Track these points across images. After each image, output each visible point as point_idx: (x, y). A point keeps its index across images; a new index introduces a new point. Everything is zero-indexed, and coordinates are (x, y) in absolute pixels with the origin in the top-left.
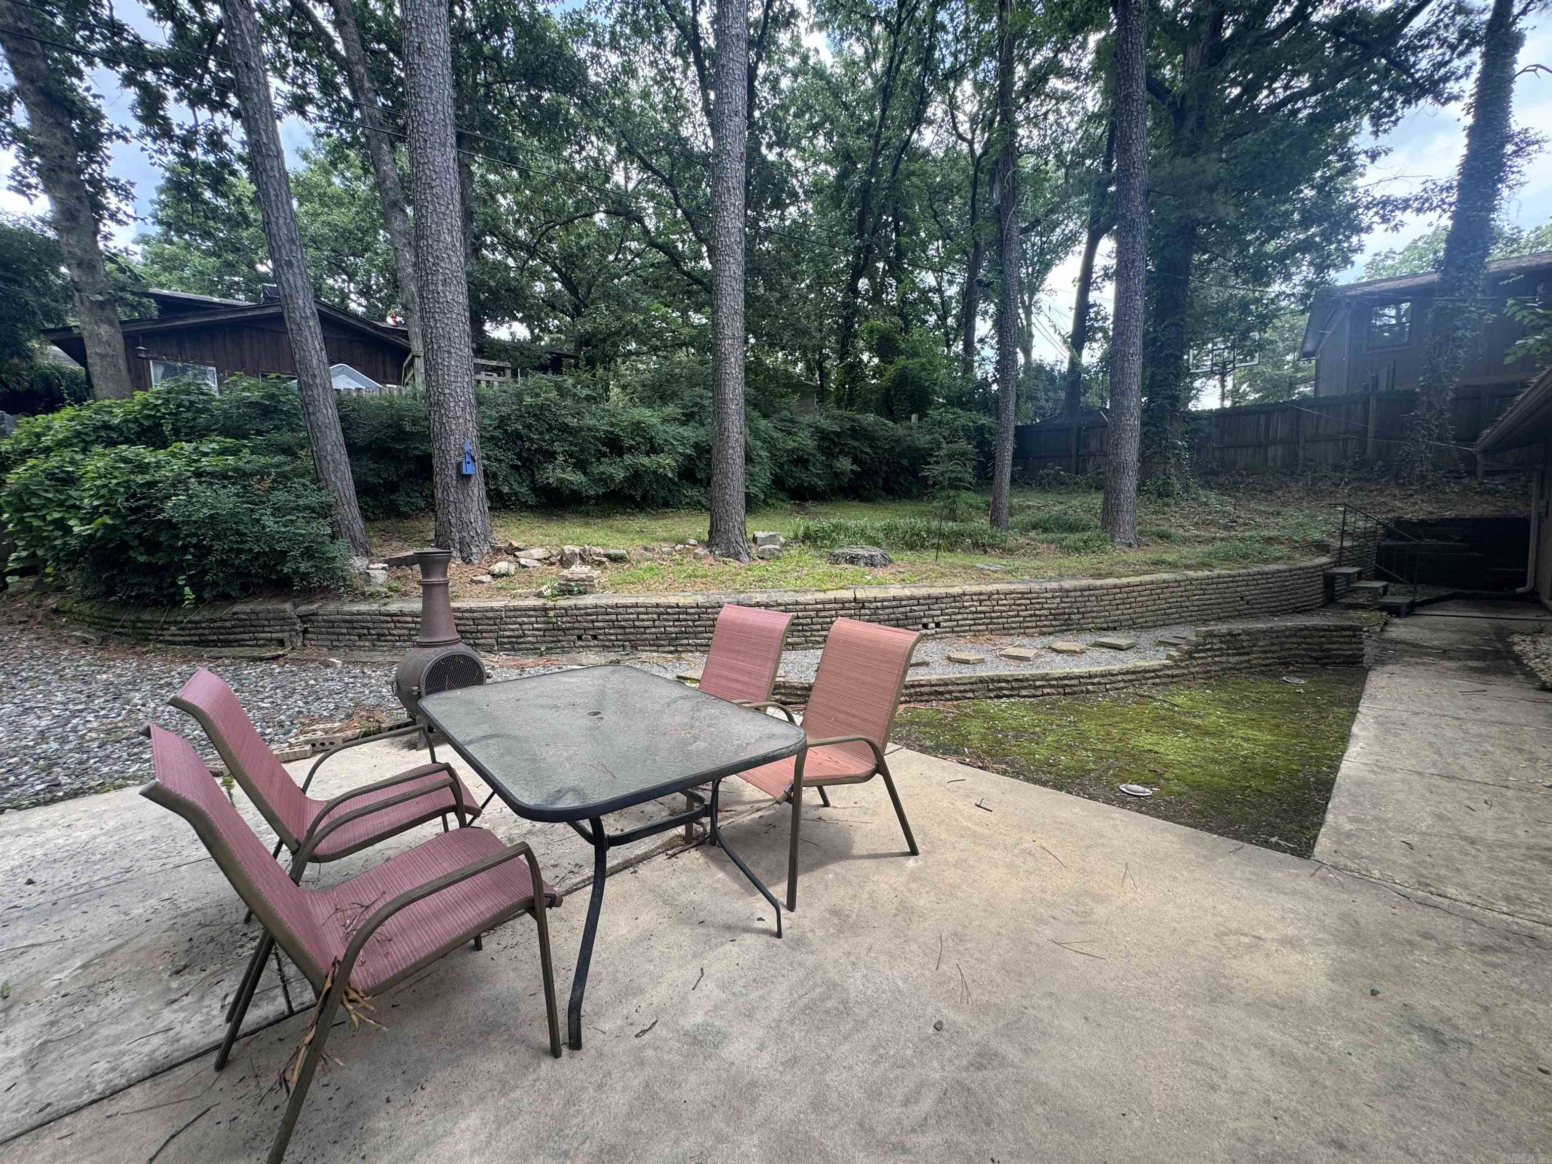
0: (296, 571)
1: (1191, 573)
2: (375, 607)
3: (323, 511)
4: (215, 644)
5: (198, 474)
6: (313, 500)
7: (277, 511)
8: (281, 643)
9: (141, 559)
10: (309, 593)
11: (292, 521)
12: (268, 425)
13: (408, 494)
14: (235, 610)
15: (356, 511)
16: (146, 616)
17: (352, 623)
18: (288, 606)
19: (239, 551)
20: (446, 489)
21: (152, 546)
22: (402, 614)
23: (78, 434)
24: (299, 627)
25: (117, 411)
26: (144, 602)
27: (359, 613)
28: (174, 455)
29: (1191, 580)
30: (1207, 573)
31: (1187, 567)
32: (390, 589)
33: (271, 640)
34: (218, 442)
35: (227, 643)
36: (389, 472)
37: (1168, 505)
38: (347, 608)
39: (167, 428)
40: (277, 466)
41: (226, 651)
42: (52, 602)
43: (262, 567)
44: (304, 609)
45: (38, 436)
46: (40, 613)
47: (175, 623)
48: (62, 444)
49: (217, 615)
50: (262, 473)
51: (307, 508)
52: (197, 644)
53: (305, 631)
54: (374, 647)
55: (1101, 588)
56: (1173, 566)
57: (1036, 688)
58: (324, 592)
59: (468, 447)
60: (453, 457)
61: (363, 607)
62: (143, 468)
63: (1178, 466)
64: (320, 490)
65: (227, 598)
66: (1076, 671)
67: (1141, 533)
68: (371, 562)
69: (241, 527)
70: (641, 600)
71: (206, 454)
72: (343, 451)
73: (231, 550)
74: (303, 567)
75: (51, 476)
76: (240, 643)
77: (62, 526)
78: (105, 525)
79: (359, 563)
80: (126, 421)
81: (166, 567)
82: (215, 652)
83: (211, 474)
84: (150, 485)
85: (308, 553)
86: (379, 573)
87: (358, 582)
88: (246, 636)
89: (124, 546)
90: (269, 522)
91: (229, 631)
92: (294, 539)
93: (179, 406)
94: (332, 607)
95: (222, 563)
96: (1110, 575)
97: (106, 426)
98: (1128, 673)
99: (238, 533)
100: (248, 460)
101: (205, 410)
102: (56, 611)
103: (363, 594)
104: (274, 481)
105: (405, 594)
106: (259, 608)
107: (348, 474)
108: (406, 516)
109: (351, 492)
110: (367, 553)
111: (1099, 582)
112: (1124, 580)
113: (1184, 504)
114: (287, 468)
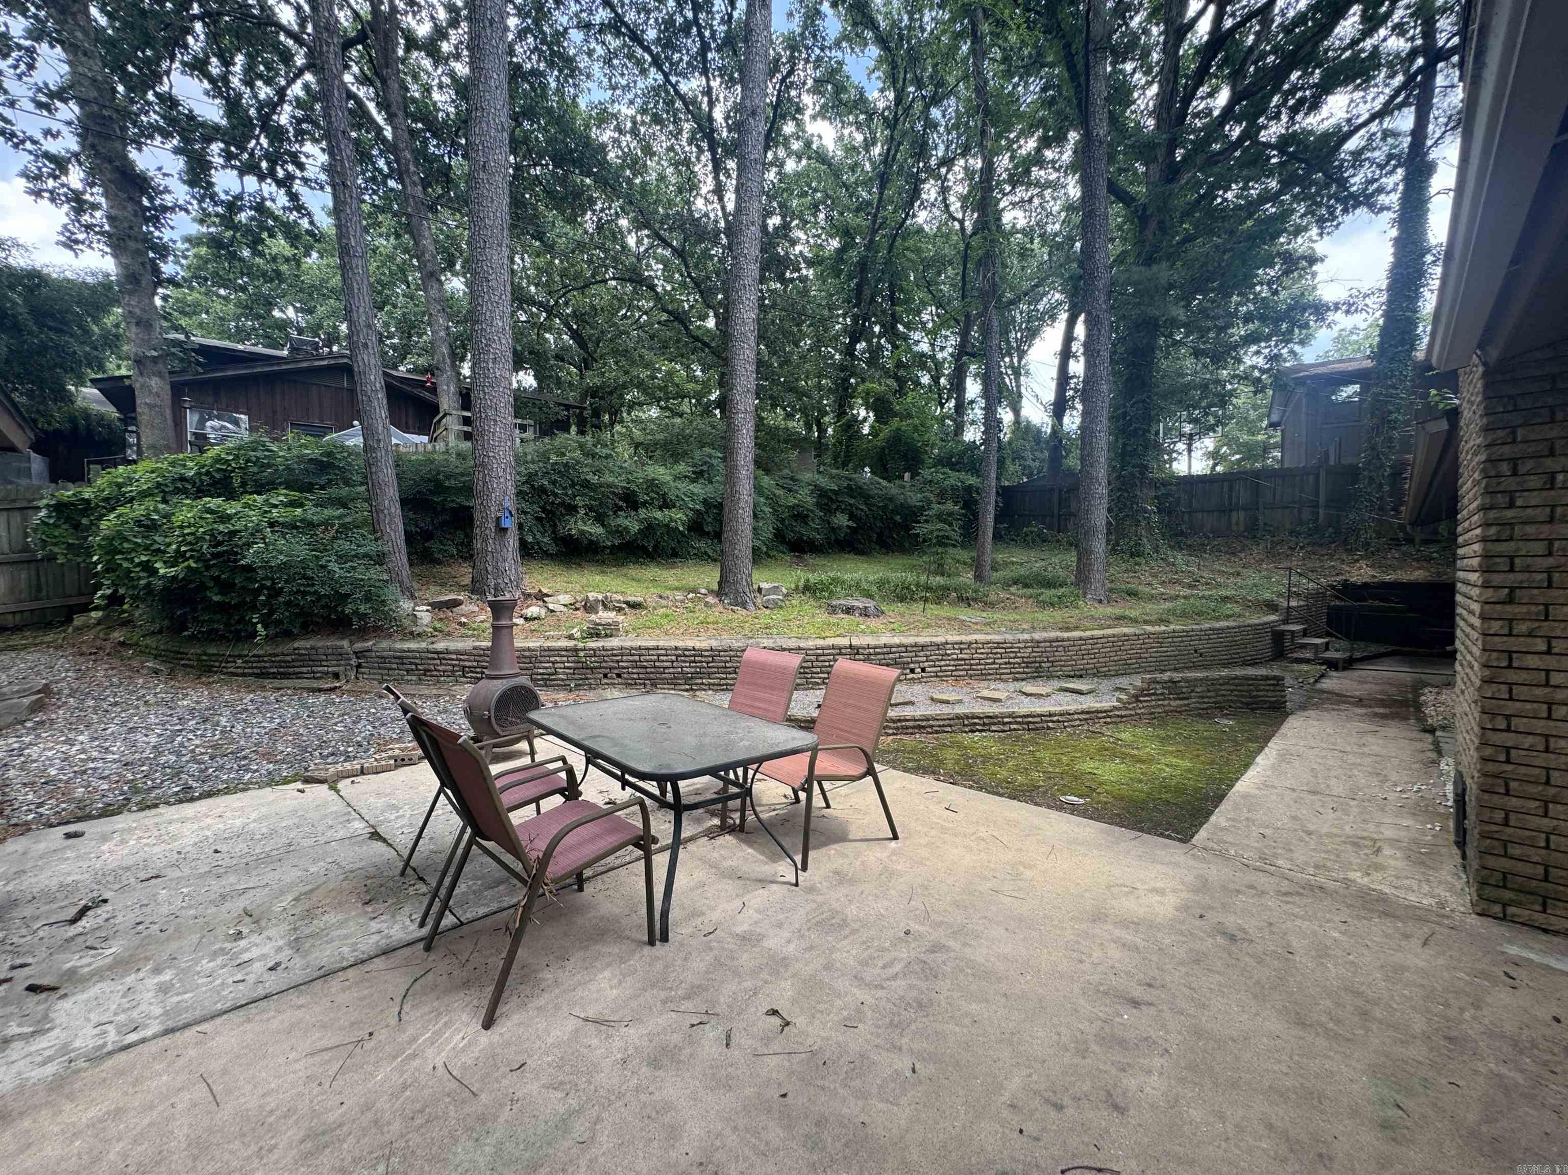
0: (356, 612)
1: (1149, 628)
2: (424, 645)
3: (380, 559)
4: (274, 676)
5: (272, 525)
6: (370, 548)
7: (342, 558)
8: (336, 676)
9: (216, 598)
10: (364, 632)
11: (354, 568)
12: (323, 480)
13: (441, 542)
14: (296, 645)
15: (405, 559)
16: (212, 650)
17: (401, 659)
18: (345, 643)
19: (304, 594)
20: (485, 541)
21: (225, 587)
22: (448, 652)
23: (159, 485)
24: (354, 662)
25: (190, 464)
26: (212, 637)
27: (409, 651)
28: (247, 505)
29: (1149, 635)
30: (1163, 628)
31: (1146, 622)
32: (435, 629)
33: (327, 673)
34: (286, 495)
35: (285, 676)
36: (426, 522)
37: (1139, 564)
38: (398, 645)
39: (236, 482)
40: (339, 517)
41: (285, 682)
42: (118, 635)
43: (323, 607)
44: (359, 646)
45: (120, 486)
46: (108, 646)
47: (240, 656)
48: (145, 494)
49: (279, 650)
50: (327, 524)
51: (366, 555)
52: (258, 676)
53: (359, 666)
54: (420, 681)
55: (1068, 640)
56: (1134, 621)
57: (1004, 724)
58: (378, 631)
59: (507, 504)
60: (493, 512)
61: (413, 645)
62: (225, 518)
63: (1150, 528)
64: (376, 540)
65: (288, 635)
66: (1039, 710)
67: (1111, 590)
68: (416, 605)
69: (309, 573)
70: (661, 643)
71: (275, 506)
72: (398, 505)
73: (298, 591)
74: (362, 608)
75: (138, 523)
76: (298, 676)
77: (148, 568)
78: (189, 567)
79: (406, 605)
80: (199, 474)
81: (236, 607)
82: (277, 683)
83: (283, 525)
84: (232, 534)
85: (368, 598)
86: (424, 615)
87: (406, 622)
88: (304, 670)
89: (202, 587)
90: (334, 566)
91: (288, 664)
92: (355, 583)
93: (248, 461)
94: (385, 644)
95: (288, 604)
96: (1076, 628)
97: (183, 479)
98: (1083, 712)
99: (304, 577)
100: (311, 512)
101: (269, 466)
102: (122, 644)
103: (412, 633)
104: (337, 531)
105: (449, 634)
106: (320, 644)
107: (401, 526)
108: (440, 563)
109: (401, 542)
110: (412, 597)
111: (1066, 635)
112: (1088, 633)
113: (1153, 564)
114: (348, 519)
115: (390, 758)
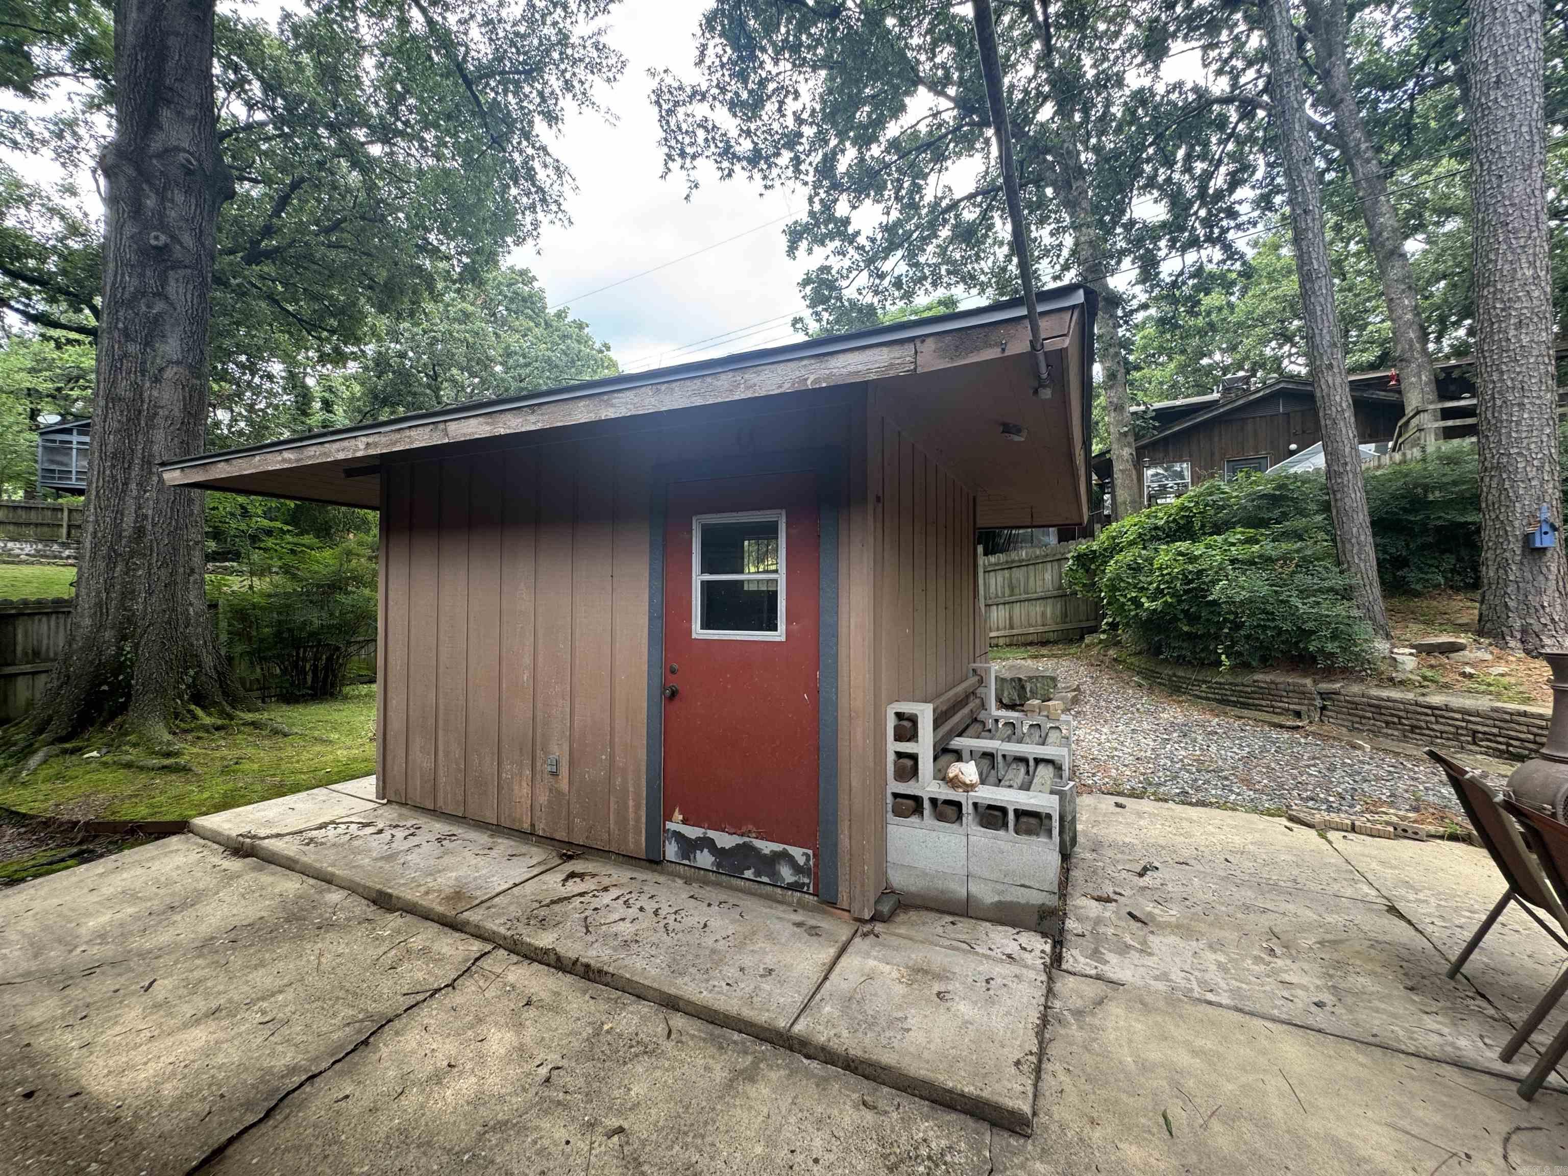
0: (1321, 651)
2: (1410, 696)
3: (1346, 594)
4: (1235, 704)
5: (1233, 562)
6: (1337, 582)
7: (1304, 593)
8: (1298, 714)
9: (1186, 629)
10: (1329, 673)
11: (1318, 603)
12: (1277, 513)
13: (1420, 570)
14: (1256, 678)
15: (1377, 591)
16: (1180, 673)
17: (1378, 708)
18: (1308, 682)
19: (1265, 628)
20: (1504, 566)
21: (1192, 619)
22: (1447, 708)
23: (1140, 535)
24: (1318, 703)
25: (1160, 515)
26: (1180, 661)
27: (1389, 700)
28: (1208, 546)
32: (1425, 678)
33: (1288, 710)
34: (1243, 533)
35: (1245, 706)
36: (1398, 547)
38: (1374, 692)
39: (1197, 526)
40: (1298, 551)
41: (1246, 712)
42: (1112, 653)
43: (1283, 642)
44: (1324, 686)
45: (1114, 538)
46: (1107, 660)
47: (1205, 682)
48: (1132, 543)
49: (1239, 680)
50: (1285, 558)
51: (1331, 589)
52: (1219, 702)
53: (1324, 708)
54: (1405, 738)
58: (1346, 672)
59: (1545, 514)
60: (1519, 527)
61: (1395, 694)
62: (1193, 559)
64: (1341, 572)
65: (1246, 666)
68: (1394, 646)
69: (1269, 608)
71: (1233, 544)
72: (1369, 532)
73: (1259, 626)
74: (1330, 647)
75: (1129, 567)
76: (1258, 708)
77: (1138, 604)
78: (1166, 602)
79: (1381, 646)
80: (1167, 522)
81: (1201, 637)
82: (1237, 711)
83: (1242, 562)
84: (1200, 573)
85: (1334, 637)
86: (1408, 660)
87: (1383, 667)
88: (1264, 703)
89: (1175, 619)
90: (1296, 601)
91: (1248, 695)
92: (1318, 618)
93: (1207, 505)
94: (1356, 688)
95: (1248, 637)
97: (1156, 528)
99: (1265, 612)
100: (1268, 547)
101: (1223, 508)
102: (1115, 660)
103: (1391, 679)
104: (1297, 566)
105: (1446, 686)
106: (1278, 680)
107: (1372, 555)
108: (1418, 594)
109: (1373, 574)
110: (1388, 636)
114: (1309, 552)
115: (1388, 823)
